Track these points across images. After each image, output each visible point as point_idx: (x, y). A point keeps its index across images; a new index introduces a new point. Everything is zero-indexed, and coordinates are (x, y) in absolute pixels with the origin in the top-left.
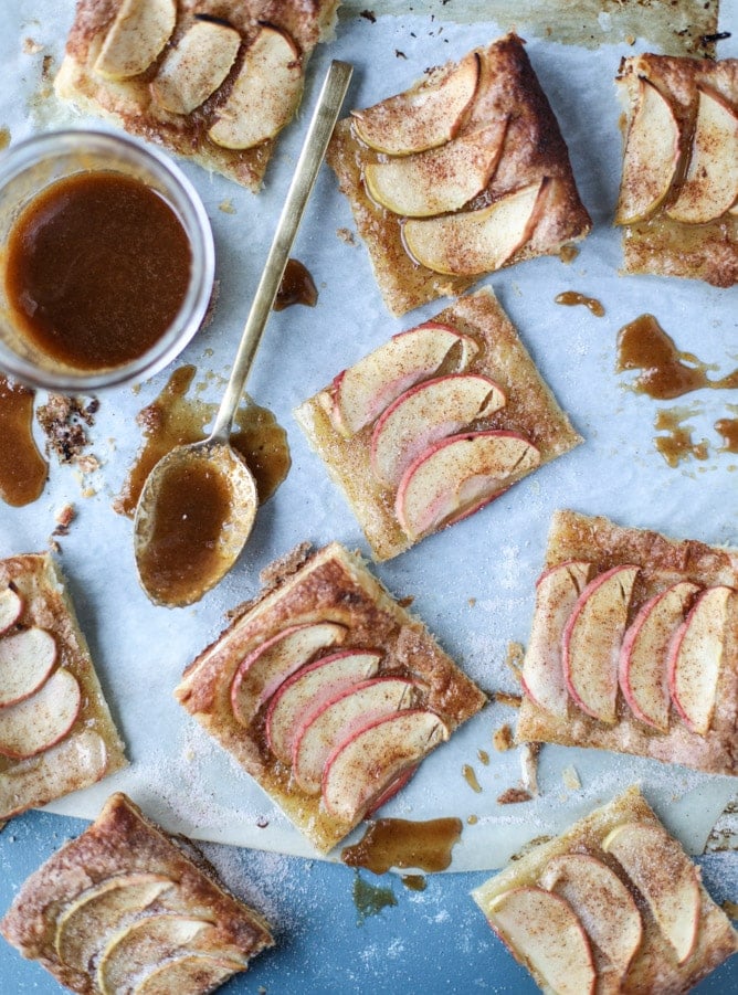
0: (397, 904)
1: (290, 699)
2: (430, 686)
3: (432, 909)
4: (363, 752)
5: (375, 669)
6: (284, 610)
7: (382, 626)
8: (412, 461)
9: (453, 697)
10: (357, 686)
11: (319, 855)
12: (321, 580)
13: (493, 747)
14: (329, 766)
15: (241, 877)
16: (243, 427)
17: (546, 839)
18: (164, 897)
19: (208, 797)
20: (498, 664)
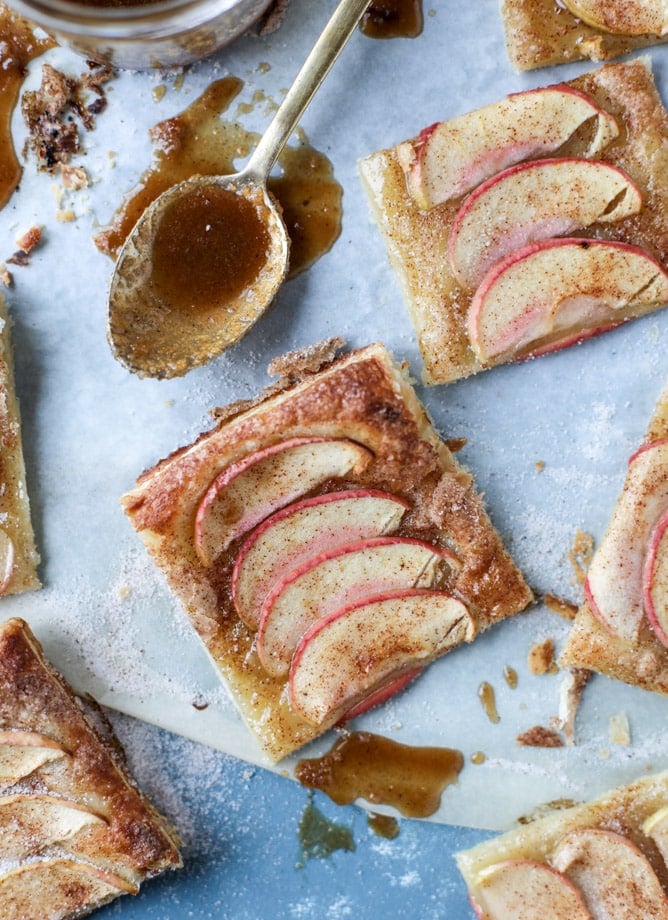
0: (353, 851)
1: (274, 540)
2: (462, 563)
3: (399, 867)
4: (355, 635)
5: (395, 524)
6: (293, 412)
7: (420, 463)
8: (503, 258)
9: (490, 584)
10: (366, 542)
11: (266, 761)
12: (352, 379)
13: (526, 666)
14: (307, 641)
15: (156, 770)
16: (288, 172)
17: (569, 804)
18: (47, 770)
19: (136, 653)
20: (557, 556)
